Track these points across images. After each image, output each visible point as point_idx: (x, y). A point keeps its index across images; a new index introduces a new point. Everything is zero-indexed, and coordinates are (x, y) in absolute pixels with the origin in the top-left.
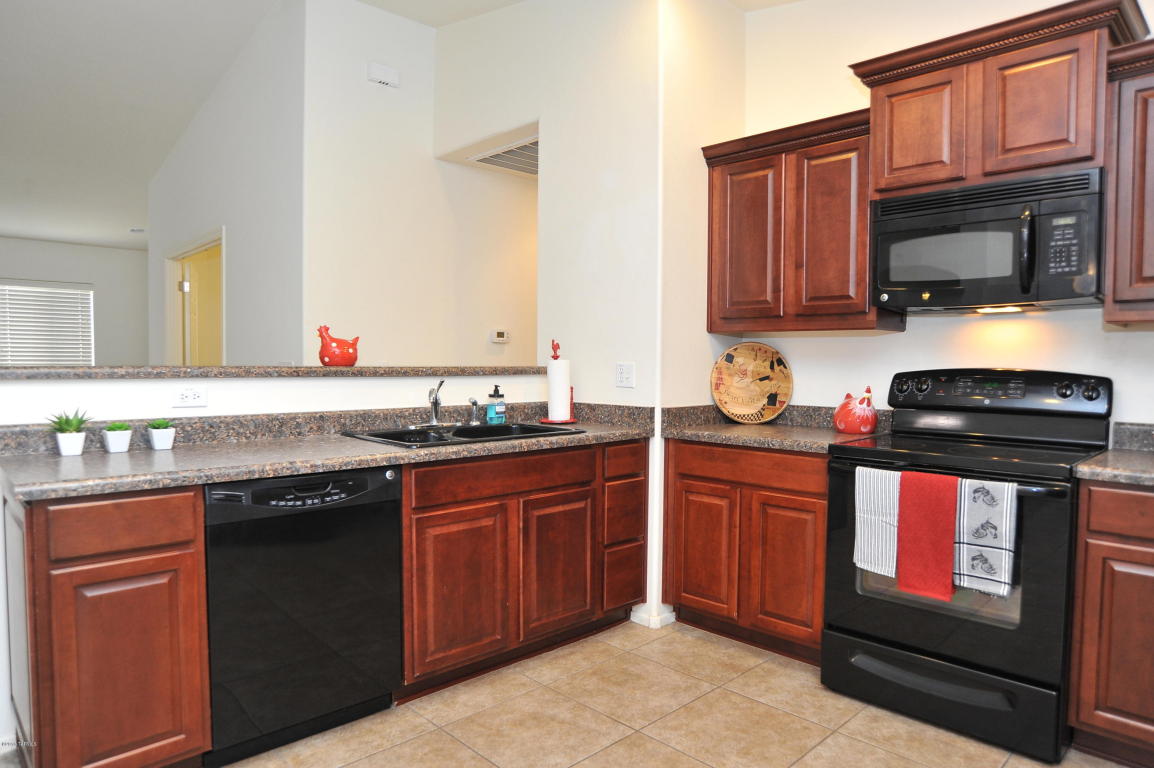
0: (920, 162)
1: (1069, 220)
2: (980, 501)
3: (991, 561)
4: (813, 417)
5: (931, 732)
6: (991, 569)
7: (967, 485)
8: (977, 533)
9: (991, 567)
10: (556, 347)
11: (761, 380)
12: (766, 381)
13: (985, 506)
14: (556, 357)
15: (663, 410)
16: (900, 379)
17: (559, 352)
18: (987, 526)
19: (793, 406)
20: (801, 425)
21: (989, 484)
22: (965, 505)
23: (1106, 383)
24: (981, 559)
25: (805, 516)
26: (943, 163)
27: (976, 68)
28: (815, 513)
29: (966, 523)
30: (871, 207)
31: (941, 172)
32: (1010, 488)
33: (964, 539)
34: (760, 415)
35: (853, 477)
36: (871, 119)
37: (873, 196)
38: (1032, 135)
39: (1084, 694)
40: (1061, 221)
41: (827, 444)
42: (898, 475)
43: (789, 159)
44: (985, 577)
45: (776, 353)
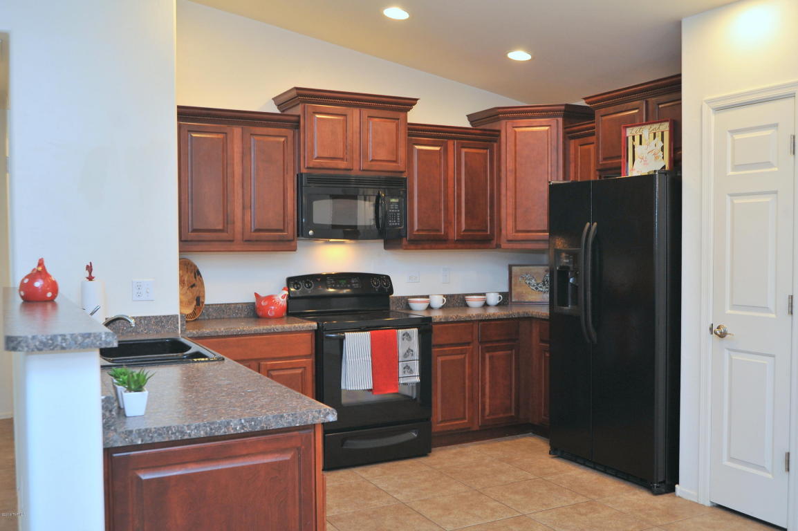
0: (331, 156)
1: (397, 200)
2: (405, 339)
3: (411, 367)
4: (225, 311)
5: (387, 465)
6: (411, 371)
7: (401, 332)
8: (405, 355)
9: (411, 370)
10: (89, 268)
11: (191, 286)
12: (194, 288)
13: (407, 341)
14: (90, 278)
16: (291, 281)
18: (410, 350)
19: (209, 305)
20: (216, 318)
21: (408, 330)
22: (400, 342)
23: (388, 278)
24: (407, 367)
25: (299, 371)
26: (342, 159)
27: (356, 112)
28: (305, 368)
29: (402, 351)
30: (299, 176)
31: (342, 165)
32: (415, 330)
33: (400, 359)
34: (194, 313)
35: (342, 340)
36: (299, 122)
37: (304, 171)
38: (382, 155)
39: (433, 419)
40: (393, 200)
41: (315, 325)
42: (368, 334)
43: (237, 131)
44: (409, 376)
45: (195, 266)
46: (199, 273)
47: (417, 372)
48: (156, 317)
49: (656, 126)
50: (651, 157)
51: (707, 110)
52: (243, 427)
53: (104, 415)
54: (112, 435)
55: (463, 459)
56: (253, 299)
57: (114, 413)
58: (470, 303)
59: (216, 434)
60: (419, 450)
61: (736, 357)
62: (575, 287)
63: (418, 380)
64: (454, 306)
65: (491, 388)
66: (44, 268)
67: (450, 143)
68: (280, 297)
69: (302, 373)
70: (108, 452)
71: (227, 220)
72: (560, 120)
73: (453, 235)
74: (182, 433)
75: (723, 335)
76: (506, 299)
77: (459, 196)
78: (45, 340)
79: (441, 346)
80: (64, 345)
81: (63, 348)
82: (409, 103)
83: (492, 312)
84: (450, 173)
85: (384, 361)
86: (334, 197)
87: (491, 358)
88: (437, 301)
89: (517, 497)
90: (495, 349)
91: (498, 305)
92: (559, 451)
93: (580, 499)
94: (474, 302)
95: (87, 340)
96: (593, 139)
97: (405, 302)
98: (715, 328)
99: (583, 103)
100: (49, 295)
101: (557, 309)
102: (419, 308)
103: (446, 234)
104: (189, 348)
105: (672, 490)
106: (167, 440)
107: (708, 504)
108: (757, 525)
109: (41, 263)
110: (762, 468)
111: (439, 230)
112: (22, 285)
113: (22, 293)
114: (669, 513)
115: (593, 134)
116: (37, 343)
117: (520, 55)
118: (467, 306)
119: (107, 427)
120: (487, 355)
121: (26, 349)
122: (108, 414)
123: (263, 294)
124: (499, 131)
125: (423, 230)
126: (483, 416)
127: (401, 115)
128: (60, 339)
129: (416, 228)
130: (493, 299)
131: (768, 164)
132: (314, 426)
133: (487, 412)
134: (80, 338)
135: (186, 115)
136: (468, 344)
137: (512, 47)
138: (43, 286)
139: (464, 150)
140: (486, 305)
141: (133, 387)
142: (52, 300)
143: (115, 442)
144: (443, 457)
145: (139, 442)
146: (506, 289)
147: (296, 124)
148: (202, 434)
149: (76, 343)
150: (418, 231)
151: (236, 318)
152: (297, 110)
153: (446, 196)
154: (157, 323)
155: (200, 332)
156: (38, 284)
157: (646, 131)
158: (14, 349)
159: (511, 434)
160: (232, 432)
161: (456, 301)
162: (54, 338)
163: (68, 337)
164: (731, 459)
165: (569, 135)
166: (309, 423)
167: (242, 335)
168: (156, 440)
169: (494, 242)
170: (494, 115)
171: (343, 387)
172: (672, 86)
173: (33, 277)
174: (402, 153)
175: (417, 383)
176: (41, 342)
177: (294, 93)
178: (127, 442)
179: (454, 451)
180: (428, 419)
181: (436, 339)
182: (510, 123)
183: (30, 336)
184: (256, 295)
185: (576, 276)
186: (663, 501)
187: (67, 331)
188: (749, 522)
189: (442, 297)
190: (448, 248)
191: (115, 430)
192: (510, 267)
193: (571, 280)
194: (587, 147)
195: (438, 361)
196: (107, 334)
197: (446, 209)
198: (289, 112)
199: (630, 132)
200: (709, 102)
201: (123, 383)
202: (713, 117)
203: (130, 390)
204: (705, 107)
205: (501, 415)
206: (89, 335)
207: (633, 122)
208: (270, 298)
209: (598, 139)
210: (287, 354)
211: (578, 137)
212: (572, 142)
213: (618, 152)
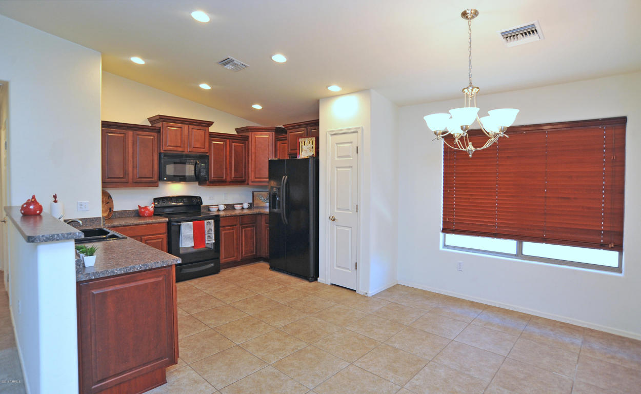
0: (175, 145)
2: (208, 225)
3: (211, 236)
5: (201, 278)
6: (211, 238)
7: (206, 221)
8: (208, 231)
10: (55, 197)
11: (107, 203)
14: (55, 201)
15: (103, 218)
16: (156, 200)
17: (57, 199)
18: (210, 229)
19: (115, 211)
20: (119, 217)
21: (209, 221)
22: (206, 226)
23: (200, 197)
24: (209, 236)
25: (160, 240)
26: (180, 147)
27: (187, 126)
28: (163, 239)
29: (206, 230)
30: (160, 154)
31: (180, 149)
32: (212, 220)
33: (206, 233)
34: (108, 216)
35: (180, 226)
36: (160, 130)
37: (162, 151)
38: (198, 145)
39: (220, 258)
40: (203, 165)
41: (167, 219)
42: (192, 222)
43: (130, 133)
44: (210, 240)
45: (109, 194)
46: (110, 197)
47: (213, 239)
48: (90, 219)
49: (310, 138)
50: (308, 150)
51: (328, 135)
52: (141, 268)
53: (76, 268)
54: (80, 276)
55: (234, 274)
56: (138, 208)
57: (81, 266)
58: (236, 208)
59: (129, 272)
60: (215, 271)
61: (339, 228)
62: (279, 201)
63: (214, 241)
64: (229, 209)
65: (245, 243)
66: (35, 200)
67: (228, 140)
68: (150, 207)
69: (161, 241)
70: (78, 283)
71: (126, 173)
72: (274, 133)
73: (229, 179)
74: (114, 272)
75: (334, 220)
76: (251, 206)
77: (231, 163)
78: (48, 237)
79: (224, 227)
80: (58, 238)
81: (57, 240)
82: (211, 123)
83: (246, 212)
84: (228, 153)
85: (199, 235)
86: (175, 163)
87: (245, 231)
88: (222, 207)
89: (256, 288)
90: (247, 227)
91: (248, 208)
92: (272, 268)
93: (281, 286)
94: (238, 207)
95: (69, 236)
96: (287, 141)
97: (208, 208)
98: (331, 217)
99: (283, 127)
100: (38, 212)
101: (272, 210)
102: (214, 210)
103: (226, 179)
104: (109, 233)
105: (317, 280)
106: (106, 276)
107: (329, 284)
108: (346, 290)
109: (34, 197)
110: (348, 269)
111: (222, 178)
112: (23, 208)
113: (23, 212)
114: (315, 289)
115: (286, 140)
116: (45, 238)
117: (257, 107)
118: (235, 209)
119: (77, 272)
120: (243, 230)
121: (38, 241)
122: (78, 267)
123: (142, 206)
124: (249, 136)
125: (216, 177)
126: (242, 255)
127: (206, 128)
128: (56, 236)
129: (213, 176)
130: (246, 206)
131: (349, 156)
132: (172, 265)
133: (244, 253)
134: (66, 235)
135: (105, 124)
136: (235, 225)
137: (255, 103)
138: (34, 208)
139: (233, 144)
140: (243, 208)
141: (89, 254)
142: (39, 214)
143: (82, 279)
144: (225, 273)
145: (93, 278)
146: (251, 202)
147: (158, 131)
148: (122, 272)
149: (64, 237)
150: (214, 178)
151: (129, 217)
152: (160, 125)
153: (226, 163)
154: (90, 222)
155: (112, 224)
156: (31, 207)
157: (307, 140)
158: (33, 242)
159: (254, 262)
160: (136, 270)
161: (230, 207)
162: (53, 236)
163: (60, 235)
164: (337, 266)
165: (277, 140)
166: (170, 264)
167: (133, 225)
168: (101, 276)
169: (246, 183)
170: (247, 129)
171: (180, 246)
172: (316, 123)
173: (28, 203)
174: (207, 145)
175: (213, 243)
176: (47, 238)
177: (158, 117)
178: (88, 278)
179: (230, 271)
180: (218, 258)
181: (222, 224)
182: (253, 133)
183: (41, 235)
184: (139, 206)
185: (279, 197)
186: (314, 284)
187: (60, 232)
188: (343, 289)
189: (224, 206)
190: (226, 185)
191: (82, 274)
192: (253, 192)
193: (278, 199)
194: (284, 144)
195: (223, 233)
196: (79, 233)
197: (226, 168)
198: (154, 125)
199: (300, 140)
200: (329, 132)
201: (83, 252)
202: (330, 137)
203: (87, 255)
204: (328, 133)
205: (250, 255)
206: (70, 234)
207: (301, 136)
208: (146, 208)
209: (288, 141)
210: (154, 233)
211: (281, 140)
212: (278, 142)
213: (296, 148)
